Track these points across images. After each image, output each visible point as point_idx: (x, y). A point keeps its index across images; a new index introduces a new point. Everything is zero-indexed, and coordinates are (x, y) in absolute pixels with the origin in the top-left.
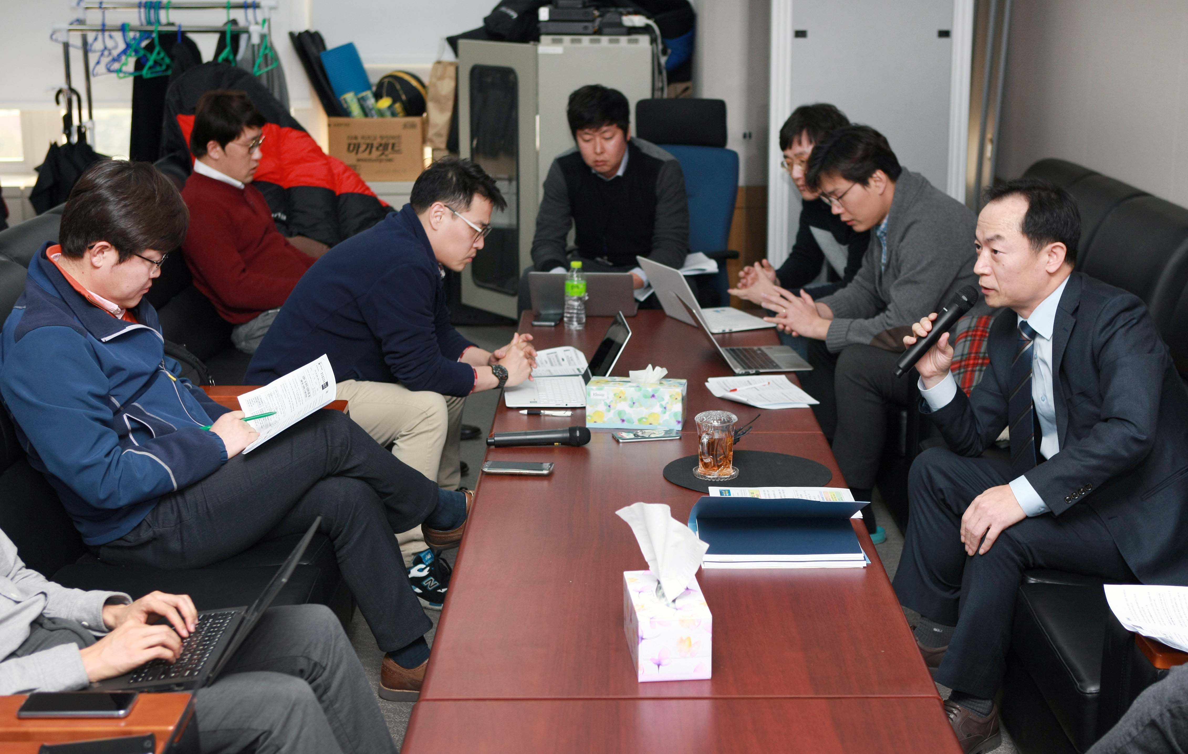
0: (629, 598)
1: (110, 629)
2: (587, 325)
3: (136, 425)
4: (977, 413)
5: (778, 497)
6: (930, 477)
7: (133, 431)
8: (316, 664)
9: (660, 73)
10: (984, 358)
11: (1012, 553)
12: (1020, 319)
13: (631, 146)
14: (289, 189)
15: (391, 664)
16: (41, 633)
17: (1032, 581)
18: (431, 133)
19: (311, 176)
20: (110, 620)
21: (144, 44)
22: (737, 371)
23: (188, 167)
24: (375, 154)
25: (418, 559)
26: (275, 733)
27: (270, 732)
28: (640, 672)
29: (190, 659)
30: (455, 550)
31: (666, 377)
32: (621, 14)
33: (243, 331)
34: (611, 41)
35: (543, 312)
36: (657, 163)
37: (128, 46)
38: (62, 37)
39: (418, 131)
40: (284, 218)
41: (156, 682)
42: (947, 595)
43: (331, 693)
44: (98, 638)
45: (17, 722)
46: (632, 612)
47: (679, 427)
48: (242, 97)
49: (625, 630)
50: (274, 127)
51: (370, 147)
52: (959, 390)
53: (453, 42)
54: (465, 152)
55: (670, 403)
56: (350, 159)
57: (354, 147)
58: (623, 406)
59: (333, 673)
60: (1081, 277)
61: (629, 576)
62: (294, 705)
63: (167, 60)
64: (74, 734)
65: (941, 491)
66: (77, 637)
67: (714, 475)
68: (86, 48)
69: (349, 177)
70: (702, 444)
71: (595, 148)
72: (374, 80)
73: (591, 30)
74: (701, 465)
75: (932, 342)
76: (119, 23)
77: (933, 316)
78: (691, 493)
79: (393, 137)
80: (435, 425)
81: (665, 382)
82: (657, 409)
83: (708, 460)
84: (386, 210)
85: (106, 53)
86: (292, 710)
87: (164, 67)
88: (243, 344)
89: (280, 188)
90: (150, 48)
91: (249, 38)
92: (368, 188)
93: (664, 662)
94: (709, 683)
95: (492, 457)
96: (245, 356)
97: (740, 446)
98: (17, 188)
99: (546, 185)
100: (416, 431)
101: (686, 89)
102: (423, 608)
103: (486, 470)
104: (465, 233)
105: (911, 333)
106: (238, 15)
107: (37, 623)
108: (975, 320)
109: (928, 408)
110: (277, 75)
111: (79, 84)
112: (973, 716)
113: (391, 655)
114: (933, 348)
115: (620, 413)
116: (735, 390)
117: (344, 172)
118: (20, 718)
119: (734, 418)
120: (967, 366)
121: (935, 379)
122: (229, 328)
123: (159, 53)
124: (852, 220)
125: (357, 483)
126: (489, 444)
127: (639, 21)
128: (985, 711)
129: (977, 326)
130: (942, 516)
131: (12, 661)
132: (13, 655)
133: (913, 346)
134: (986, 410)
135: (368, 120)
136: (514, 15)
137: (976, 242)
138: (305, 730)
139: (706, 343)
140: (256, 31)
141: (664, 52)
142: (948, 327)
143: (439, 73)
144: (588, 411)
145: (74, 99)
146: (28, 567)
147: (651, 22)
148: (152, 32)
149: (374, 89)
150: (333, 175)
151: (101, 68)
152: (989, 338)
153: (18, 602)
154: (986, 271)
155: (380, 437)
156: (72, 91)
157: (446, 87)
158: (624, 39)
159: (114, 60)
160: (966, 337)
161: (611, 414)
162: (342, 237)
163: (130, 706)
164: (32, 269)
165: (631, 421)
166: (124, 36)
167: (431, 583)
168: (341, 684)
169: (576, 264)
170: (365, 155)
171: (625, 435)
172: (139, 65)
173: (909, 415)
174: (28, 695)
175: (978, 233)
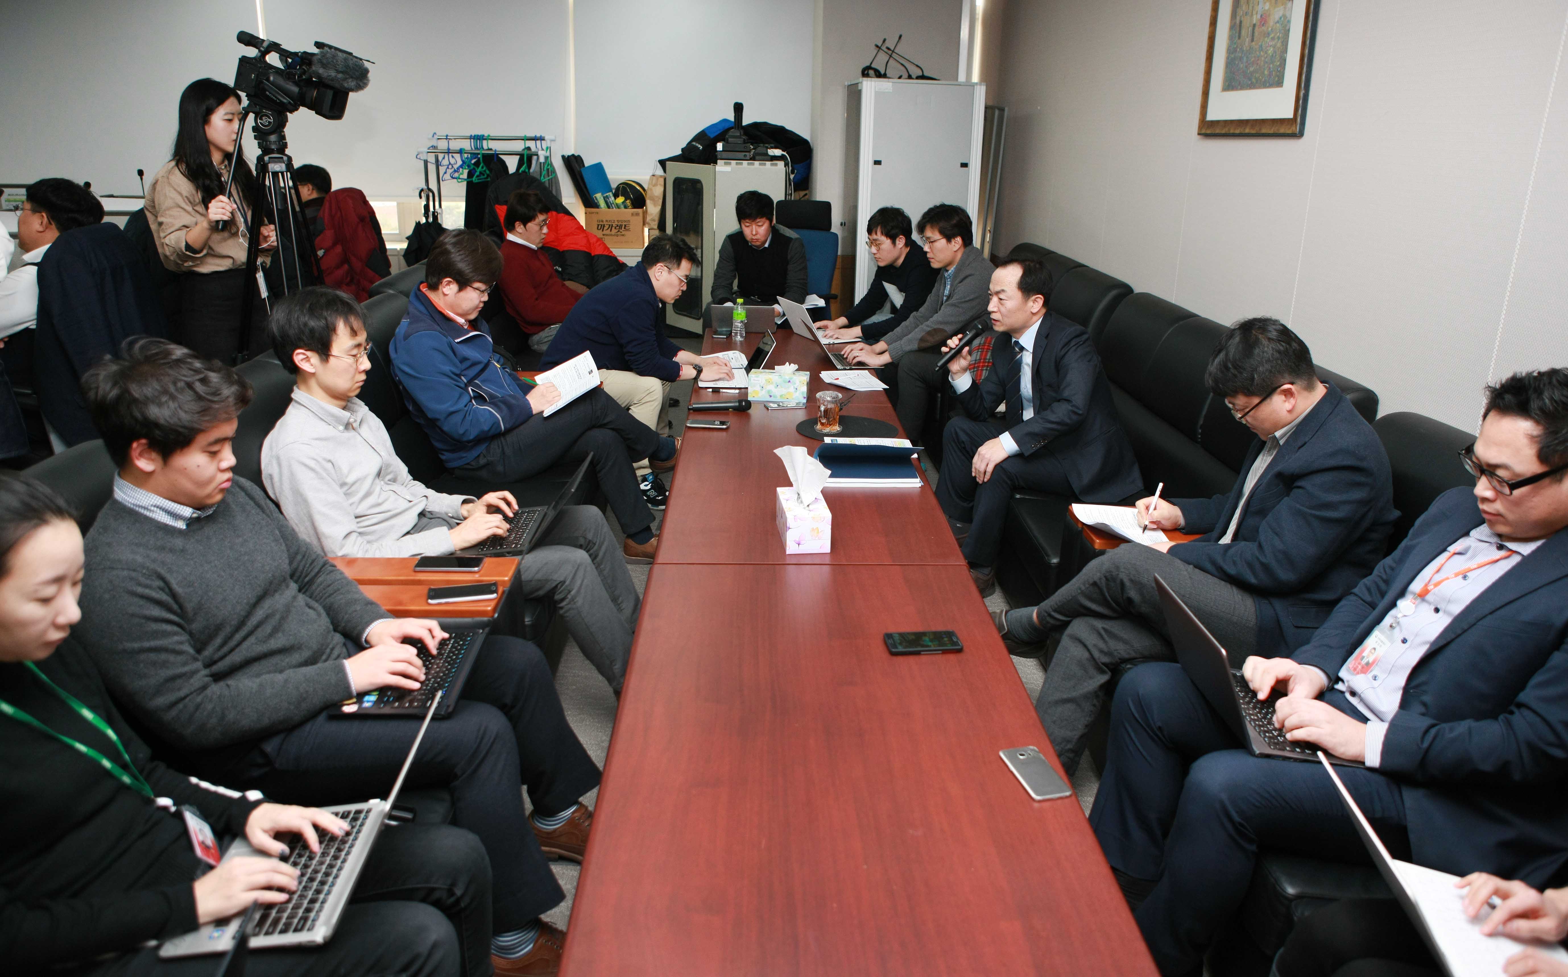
0: (780, 504)
1: (465, 518)
2: (746, 338)
3: (476, 394)
4: (985, 395)
5: (866, 444)
6: (956, 433)
7: (475, 398)
8: (590, 541)
9: (790, 184)
10: (989, 362)
11: (1006, 479)
12: (1014, 340)
13: (774, 230)
14: (563, 251)
15: (631, 542)
16: (425, 520)
17: (1018, 496)
18: (648, 219)
19: (576, 244)
20: (465, 514)
21: (473, 161)
22: (839, 367)
23: (502, 238)
24: (614, 231)
25: (645, 479)
26: (567, 583)
27: (564, 582)
28: (787, 548)
29: (515, 537)
30: (672, 473)
31: (797, 370)
32: (767, 148)
33: (536, 338)
34: (760, 164)
35: (719, 330)
36: (789, 239)
37: (464, 162)
38: (424, 157)
39: (641, 217)
40: (560, 269)
41: (495, 551)
42: (965, 505)
43: (598, 559)
44: (458, 524)
45: (413, 573)
46: (783, 512)
47: (805, 401)
48: (536, 195)
49: (777, 522)
50: (554, 213)
51: (611, 227)
52: (974, 381)
53: (663, 163)
54: (669, 230)
55: (799, 385)
56: (599, 234)
57: (601, 227)
58: (771, 387)
59: (600, 547)
60: (1051, 315)
61: (780, 490)
62: (579, 566)
63: (488, 172)
64: (448, 582)
65: (963, 442)
66: (445, 523)
67: (827, 430)
68: (438, 164)
69: (600, 245)
70: (821, 411)
71: (752, 231)
72: (614, 185)
73: (748, 158)
74: (819, 424)
75: (958, 352)
76: (458, 148)
77: (960, 336)
78: (813, 440)
79: (625, 221)
80: (655, 398)
81: (796, 373)
82: (792, 390)
83: (824, 421)
84: (623, 266)
85: (450, 167)
86: (578, 568)
87: (486, 176)
88: (536, 346)
89: (557, 250)
90: (477, 164)
91: (538, 158)
92: (611, 252)
93: (802, 542)
94: (829, 555)
95: (691, 417)
96: (538, 354)
97: (843, 413)
98: (396, 249)
99: (720, 252)
100: (643, 401)
101: (806, 195)
102: (649, 509)
103: (688, 425)
104: (677, 282)
105: (946, 345)
106: (531, 144)
107: (422, 514)
108: (983, 339)
109: (955, 392)
110: (555, 181)
111: (433, 185)
112: (980, 576)
113: (630, 536)
114: (959, 356)
115: (769, 391)
116: (838, 379)
117: (597, 242)
118: (415, 572)
119: (840, 396)
120: (978, 367)
121: (959, 374)
122: (527, 336)
123: (482, 168)
125: (610, 432)
126: (689, 409)
127: (778, 152)
128: (987, 573)
129: (985, 343)
130: (963, 457)
131: (408, 537)
132: (408, 533)
133: (947, 353)
134: (989, 393)
135: (611, 210)
136: (701, 148)
137: (989, 292)
138: (585, 581)
139: (819, 350)
140: (542, 154)
141: (793, 172)
142: (968, 343)
143: (654, 182)
144: (749, 391)
145: (431, 195)
146: (414, 480)
147: (785, 153)
148: (479, 154)
149: (614, 191)
150: (590, 244)
151: (447, 176)
152: (992, 350)
153: (411, 501)
154: (995, 310)
155: (623, 403)
156: (430, 190)
157: (658, 191)
158: (768, 163)
159: (455, 171)
160: (978, 349)
161: (764, 392)
162: (596, 283)
163: (482, 565)
164: (412, 298)
165: (775, 397)
166: (461, 157)
167: (652, 493)
168: (605, 553)
169: (740, 301)
170: (608, 232)
171: (772, 405)
172: (470, 175)
173: (941, 396)
174: (419, 557)
175: (991, 287)
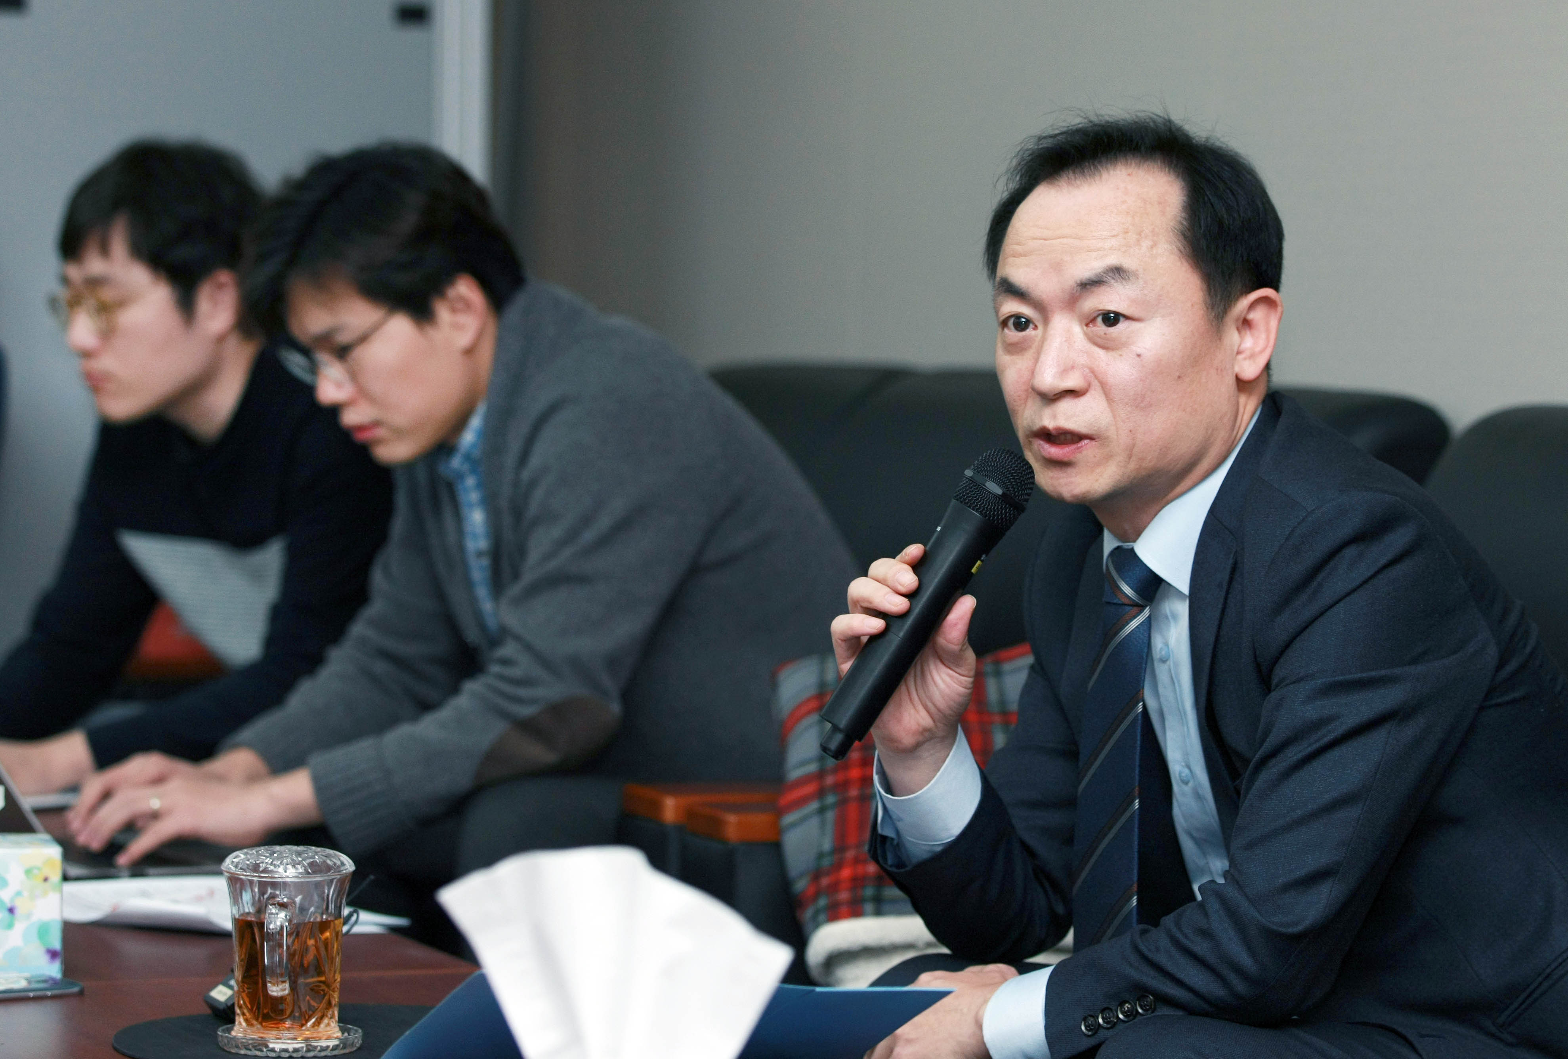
47: (53, 970)
55: (26, 894)
124: (376, 424)
